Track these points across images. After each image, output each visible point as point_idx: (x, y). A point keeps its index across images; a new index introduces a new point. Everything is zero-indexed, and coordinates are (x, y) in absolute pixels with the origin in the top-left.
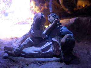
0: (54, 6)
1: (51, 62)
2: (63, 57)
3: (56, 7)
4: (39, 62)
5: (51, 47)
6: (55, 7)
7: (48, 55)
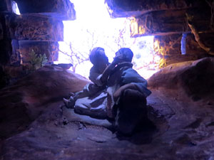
0: (188, 46)
1: (98, 126)
2: (116, 123)
3: (193, 47)
4: (81, 123)
5: (104, 102)
6: (190, 47)
7: (99, 114)
